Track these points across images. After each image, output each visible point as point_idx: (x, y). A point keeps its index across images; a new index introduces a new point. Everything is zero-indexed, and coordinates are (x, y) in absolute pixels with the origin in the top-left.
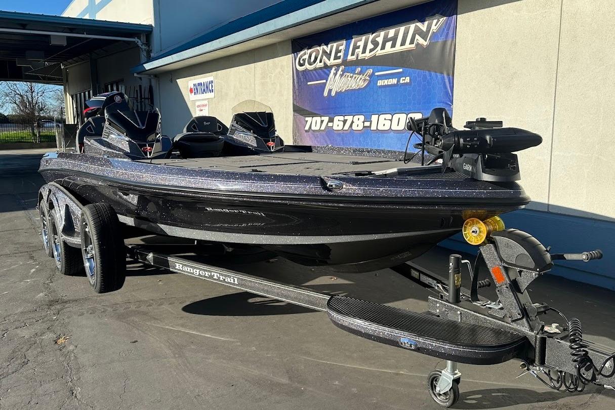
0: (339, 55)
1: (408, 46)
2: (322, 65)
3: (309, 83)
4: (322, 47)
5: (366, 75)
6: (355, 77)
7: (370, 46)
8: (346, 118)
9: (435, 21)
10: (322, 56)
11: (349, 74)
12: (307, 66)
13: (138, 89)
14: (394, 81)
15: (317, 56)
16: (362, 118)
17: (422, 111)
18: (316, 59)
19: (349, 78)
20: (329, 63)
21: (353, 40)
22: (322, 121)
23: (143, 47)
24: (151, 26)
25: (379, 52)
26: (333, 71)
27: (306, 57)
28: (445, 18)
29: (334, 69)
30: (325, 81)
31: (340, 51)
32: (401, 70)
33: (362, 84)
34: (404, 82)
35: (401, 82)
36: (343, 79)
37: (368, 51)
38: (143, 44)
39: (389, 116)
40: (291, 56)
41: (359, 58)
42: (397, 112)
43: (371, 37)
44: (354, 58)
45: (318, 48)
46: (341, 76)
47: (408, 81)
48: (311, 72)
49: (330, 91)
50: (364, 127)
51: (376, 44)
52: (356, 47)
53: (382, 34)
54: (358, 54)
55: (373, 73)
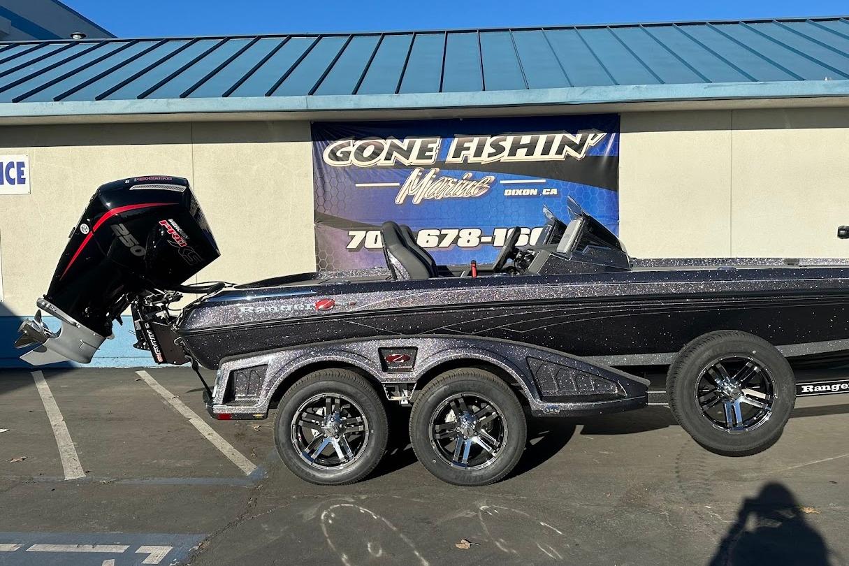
0: (428, 154)
1: (552, 156)
2: (391, 163)
3: (357, 185)
4: (389, 141)
5: (483, 183)
6: (462, 184)
7: (488, 149)
8: (444, 232)
9: (591, 135)
10: (390, 152)
11: (449, 179)
12: (353, 162)
14: (535, 192)
15: (379, 151)
16: (476, 232)
18: (376, 154)
19: (450, 183)
20: (406, 162)
21: (456, 140)
25: (504, 157)
26: (416, 172)
27: (353, 149)
28: (605, 134)
29: (417, 170)
30: (398, 184)
31: (431, 150)
32: (544, 181)
33: (476, 192)
34: (548, 193)
35: (545, 192)
36: (438, 184)
37: (485, 154)
39: (527, 231)
40: (309, 144)
41: (469, 161)
42: (540, 226)
43: (490, 139)
44: (459, 160)
45: (382, 141)
46: (434, 180)
47: (556, 193)
48: (364, 171)
49: (409, 198)
50: (480, 243)
51: (499, 149)
52: (461, 148)
53: (510, 138)
54: (466, 157)
55: (496, 181)
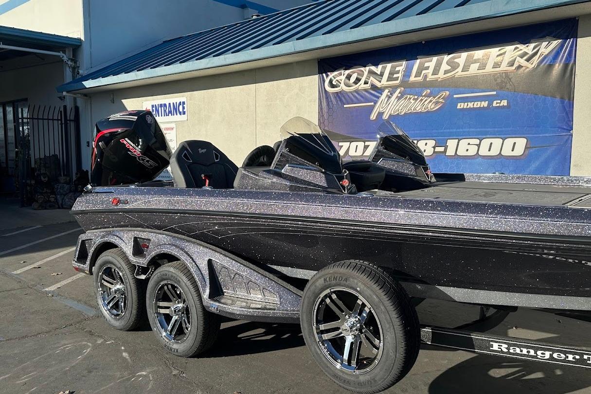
0: (395, 76)
1: (504, 68)
2: (368, 86)
3: (345, 106)
4: (367, 68)
5: (439, 98)
6: (422, 100)
7: (445, 67)
9: (545, 44)
10: (368, 77)
11: (411, 96)
12: (343, 87)
13: (62, 109)
14: (485, 104)
15: (360, 77)
16: (432, 143)
17: (526, 136)
18: (358, 80)
19: (411, 100)
20: (378, 84)
21: (418, 61)
22: (366, 147)
23: (69, 63)
24: (79, 40)
25: (459, 72)
26: (386, 92)
27: (343, 78)
28: (560, 41)
29: (387, 91)
30: (373, 104)
31: (398, 72)
32: (494, 93)
33: (432, 107)
34: (498, 105)
35: (495, 104)
36: (402, 101)
37: (441, 72)
38: (69, 59)
39: (477, 141)
40: (316, 77)
41: (428, 80)
42: (488, 136)
43: (446, 58)
44: (420, 79)
45: (362, 69)
46: (399, 98)
47: (506, 104)
48: (349, 94)
49: (380, 114)
50: (434, 152)
51: (454, 66)
52: (421, 68)
53: (464, 55)
54: (426, 76)
55: (450, 96)
